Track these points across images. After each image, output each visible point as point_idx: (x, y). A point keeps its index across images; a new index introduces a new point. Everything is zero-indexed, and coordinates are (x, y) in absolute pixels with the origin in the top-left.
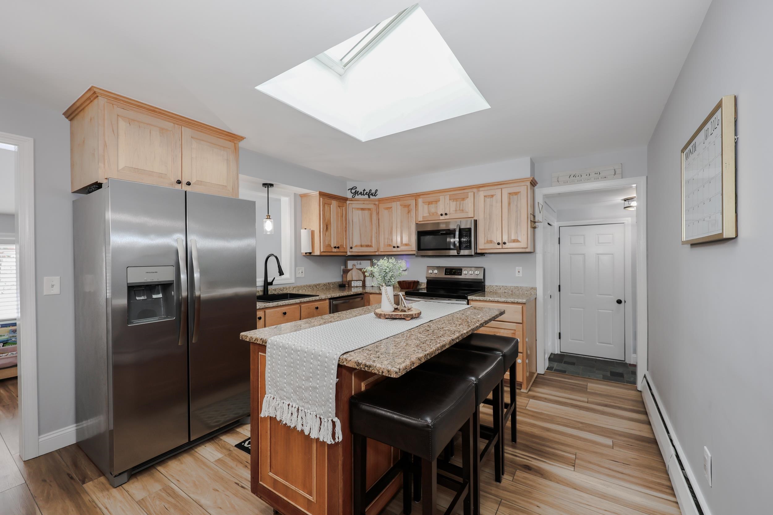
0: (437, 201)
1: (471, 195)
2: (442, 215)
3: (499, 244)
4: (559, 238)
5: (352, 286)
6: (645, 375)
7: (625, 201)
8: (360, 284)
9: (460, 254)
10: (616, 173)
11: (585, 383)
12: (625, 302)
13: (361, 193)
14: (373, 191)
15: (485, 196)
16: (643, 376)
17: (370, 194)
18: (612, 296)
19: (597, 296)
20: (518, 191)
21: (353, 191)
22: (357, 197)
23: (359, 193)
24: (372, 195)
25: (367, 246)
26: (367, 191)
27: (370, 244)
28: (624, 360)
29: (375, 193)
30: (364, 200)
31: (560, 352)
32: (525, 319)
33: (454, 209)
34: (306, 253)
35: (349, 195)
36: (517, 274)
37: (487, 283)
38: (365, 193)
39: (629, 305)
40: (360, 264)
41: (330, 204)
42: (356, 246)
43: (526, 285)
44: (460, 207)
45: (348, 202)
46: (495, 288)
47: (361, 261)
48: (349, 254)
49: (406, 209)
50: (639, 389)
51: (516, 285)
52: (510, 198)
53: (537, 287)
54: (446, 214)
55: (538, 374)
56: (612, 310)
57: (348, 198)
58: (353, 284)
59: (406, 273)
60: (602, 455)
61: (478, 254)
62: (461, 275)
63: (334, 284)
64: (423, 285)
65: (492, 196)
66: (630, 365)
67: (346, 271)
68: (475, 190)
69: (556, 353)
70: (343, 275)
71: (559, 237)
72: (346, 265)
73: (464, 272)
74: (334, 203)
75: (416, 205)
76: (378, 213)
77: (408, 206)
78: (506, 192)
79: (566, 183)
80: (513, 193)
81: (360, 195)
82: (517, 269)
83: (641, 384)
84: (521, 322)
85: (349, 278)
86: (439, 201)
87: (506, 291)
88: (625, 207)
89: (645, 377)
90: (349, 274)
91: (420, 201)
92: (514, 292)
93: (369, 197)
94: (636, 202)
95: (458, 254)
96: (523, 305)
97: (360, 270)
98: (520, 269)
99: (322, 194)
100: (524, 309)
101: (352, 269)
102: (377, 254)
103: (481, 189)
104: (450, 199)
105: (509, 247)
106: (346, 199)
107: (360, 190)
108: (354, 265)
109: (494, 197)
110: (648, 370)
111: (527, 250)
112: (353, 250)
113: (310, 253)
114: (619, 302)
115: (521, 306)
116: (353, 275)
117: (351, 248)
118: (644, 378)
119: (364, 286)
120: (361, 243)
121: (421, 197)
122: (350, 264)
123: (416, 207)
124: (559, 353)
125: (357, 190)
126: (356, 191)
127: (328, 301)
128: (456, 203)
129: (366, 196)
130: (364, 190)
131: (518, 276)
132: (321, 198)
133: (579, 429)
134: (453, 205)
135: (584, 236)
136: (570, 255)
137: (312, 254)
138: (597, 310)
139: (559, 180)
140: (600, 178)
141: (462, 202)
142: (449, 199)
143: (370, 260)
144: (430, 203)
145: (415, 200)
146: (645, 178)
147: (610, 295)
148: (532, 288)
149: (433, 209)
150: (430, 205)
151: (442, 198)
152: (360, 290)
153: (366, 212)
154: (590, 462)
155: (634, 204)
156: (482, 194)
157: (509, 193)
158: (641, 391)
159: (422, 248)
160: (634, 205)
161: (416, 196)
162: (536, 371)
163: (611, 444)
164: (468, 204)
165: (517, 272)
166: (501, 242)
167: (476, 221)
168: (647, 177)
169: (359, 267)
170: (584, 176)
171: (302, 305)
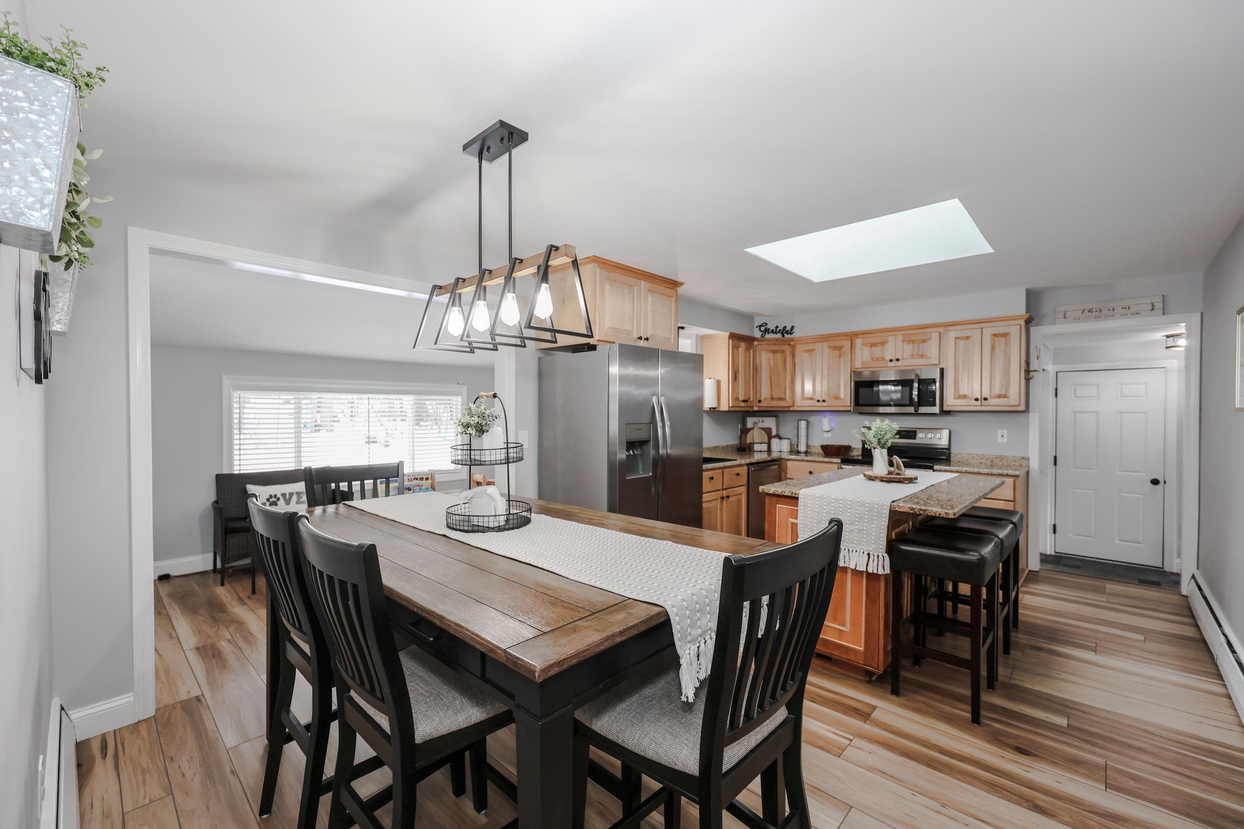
0: (883, 344)
1: (935, 337)
2: (891, 361)
3: (977, 400)
4: (1056, 389)
5: (755, 449)
6: (1193, 575)
7: (1168, 337)
8: (764, 447)
9: (919, 412)
10: (1155, 308)
11: (1101, 584)
12: (1165, 482)
13: (772, 331)
14: (788, 328)
15: (956, 338)
16: (1191, 576)
17: (784, 331)
18: (1144, 474)
19: (1118, 472)
20: (1007, 332)
21: (763, 329)
22: (767, 336)
23: (770, 331)
24: (787, 332)
25: (780, 399)
26: (781, 328)
27: (783, 397)
28: (1161, 566)
29: (791, 330)
30: (777, 340)
31: (1056, 552)
32: (1017, 496)
33: (910, 353)
34: (710, 408)
35: (757, 334)
36: (1000, 440)
37: (954, 450)
38: (778, 331)
39: (1172, 486)
40: (763, 422)
41: (738, 347)
42: (765, 399)
43: (1013, 453)
44: (918, 351)
45: (756, 343)
46: (966, 458)
47: (764, 418)
48: (756, 409)
49: (837, 352)
50: (1184, 592)
51: (998, 453)
52: (994, 342)
53: (1030, 456)
54: (898, 360)
55: (1030, 571)
56: (1143, 494)
57: (756, 338)
58: (757, 447)
59: (830, 435)
60: (1130, 646)
61: (944, 413)
62: (915, 438)
63: (732, 446)
64: (855, 451)
65: (968, 338)
66: (1172, 573)
67: (745, 431)
68: (941, 329)
69: (1048, 553)
70: (740, 436)
71: (1055, 387)
72: (744, 423)
73: (920, 435)
74: (743, 345)
75: (852, 346)
76: (793, 357)
77: (840, 348)
78: (988, 333)
79: (1076, 319)
80: (999, 334)
81: (771, 334)
82: (1000, 432)
83: (1187, 587)
84: (1012, 499)
85: (749, 441)
86: (887, 342)
87: (982, 461)
88: (1168, 346)
89: (1193, 577)
90: (749, 435)
91: (858, 342)
92: (994, 463)
93: (783, 336)
94: (1184, 340)
95: (915, 411)
96: (1015, 478)
97: (763, 429)
98: (1005, 432)
99: (733, 336)
100: (1017, 483)
101: (752, 429)
102: (792, 409)
103: (950, 328)
104: (903, 341)
105: (991, 404)
106: (754, 339)
107: (771, 327)
108: (755, 423)
109: (970, 339)
110: (1198, 569)
111: (1019, 409)
112: (762, 404)
113: (714, 408)
114: (1155, 482)
115: (1012, 480)
116: (756, 436)
117: (760, 401)
118: (1193, 580)
119: (769, 450)
120: (772, 395)
121: (859, 336)
122: (750, 421)
123: (851, 350)
124: (1053, 553)
125: (768, 327)
126: (766, 328)
127: (746, 468)
128: (913, 348)
129: (779, 336)
130: (777, 327)
131: (1001, 441)
132: (731, 341)
133: (1098, 624)
134: (908, 349)
135: (1098, 385)
136: (1074, 412)
137: (716, 409)
138: (1117, 494)
139: (1067, 316)
140: (1129, 314)
141: (921, 345)
142: (901, 341)
143: (775, 416)
144: (872, 345)
145: (850, 341)
146: (1199, 314)
147: (1140, 472)
148: (1023, 458)
149: (877, 352)
150: (873, 348)
151: (891, 339)
152: (763, 457)
153: (779, 356)
154: (1116, 651)
155: (1182, 342)
156: (952, 335)
157: (994, 335)
158: (1186, 596)
159: (861, 402)
160: (1181, 345)
161: (852, 336)
162: (1027, 566)
163: (1143, 639)
164: (932, 348)
165: (999, 435)
166: (979, 398)
167: (942, 370)
168: (1202, 314)
169: (761, 425)
170: (1105, 311)
171: (725, 470)
